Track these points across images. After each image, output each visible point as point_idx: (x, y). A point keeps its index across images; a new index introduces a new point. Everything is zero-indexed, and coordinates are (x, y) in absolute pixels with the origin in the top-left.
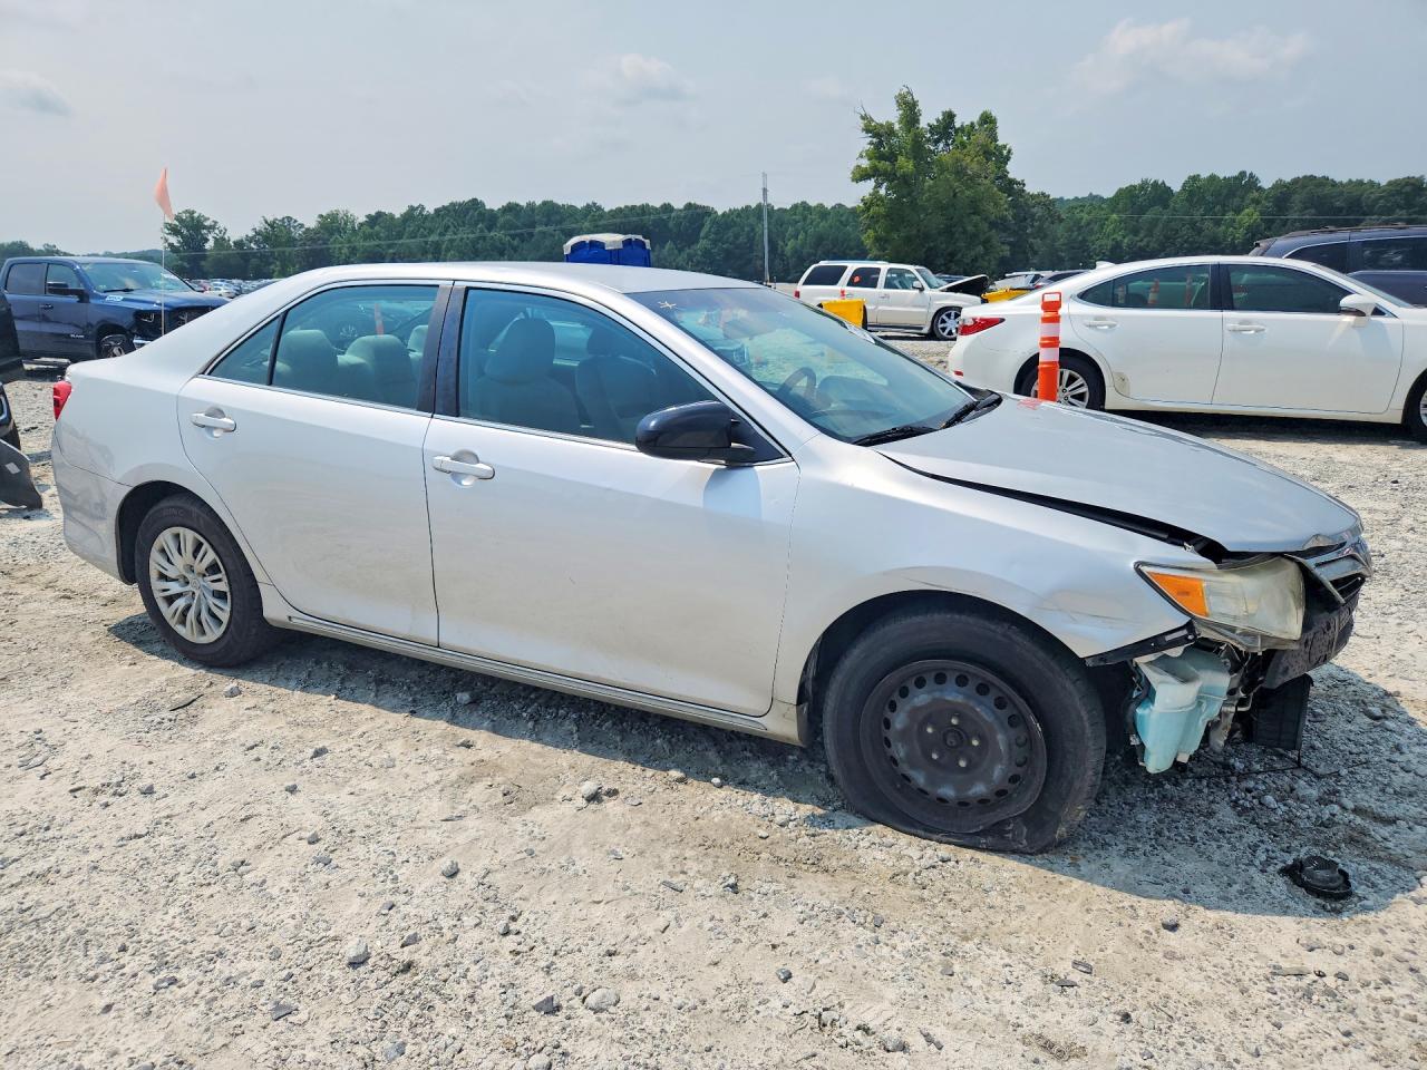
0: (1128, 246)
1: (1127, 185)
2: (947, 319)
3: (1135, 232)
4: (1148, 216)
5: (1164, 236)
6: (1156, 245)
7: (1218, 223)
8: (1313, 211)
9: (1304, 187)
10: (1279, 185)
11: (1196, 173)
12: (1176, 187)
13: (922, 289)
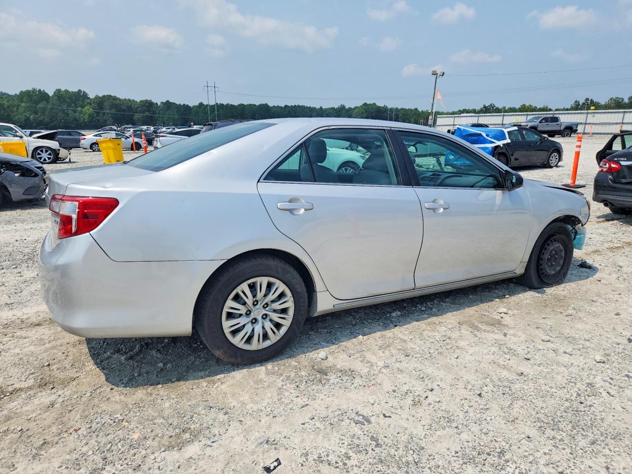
0: (34, 120)
1: (26, 90)
2: (44, 152)
3: (36, 113)
4: (40, 105)
5: (51, 116)
6: (48, 120)
7: (75, 111)
8: (115, 110)
9: (108, 99)
10: (97, 97)
11: (60, 88)
12: (51, 94)
13: (21, 137)
